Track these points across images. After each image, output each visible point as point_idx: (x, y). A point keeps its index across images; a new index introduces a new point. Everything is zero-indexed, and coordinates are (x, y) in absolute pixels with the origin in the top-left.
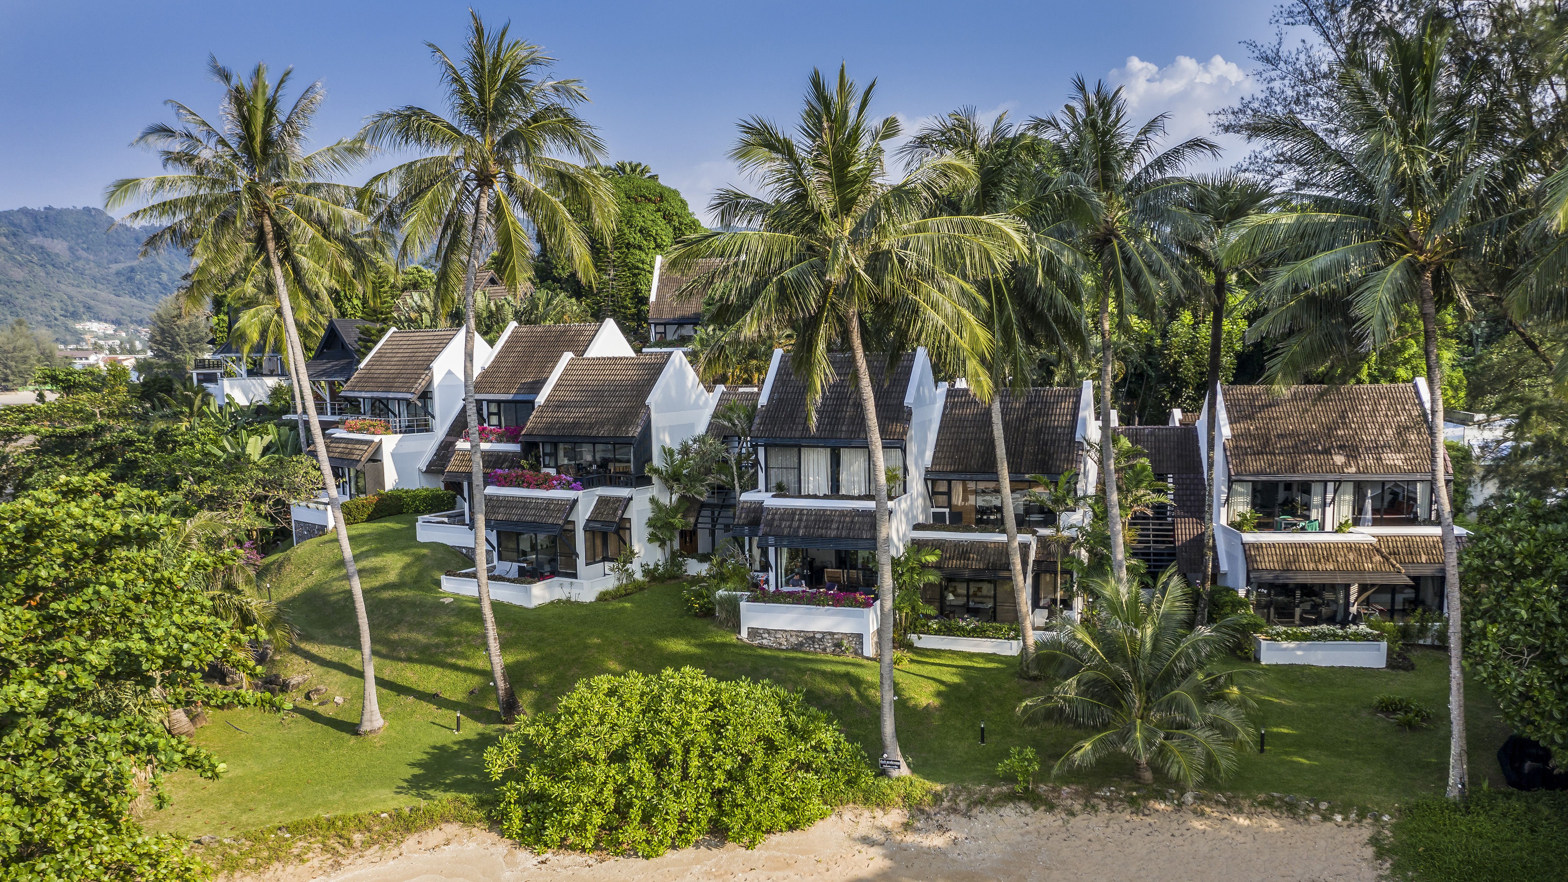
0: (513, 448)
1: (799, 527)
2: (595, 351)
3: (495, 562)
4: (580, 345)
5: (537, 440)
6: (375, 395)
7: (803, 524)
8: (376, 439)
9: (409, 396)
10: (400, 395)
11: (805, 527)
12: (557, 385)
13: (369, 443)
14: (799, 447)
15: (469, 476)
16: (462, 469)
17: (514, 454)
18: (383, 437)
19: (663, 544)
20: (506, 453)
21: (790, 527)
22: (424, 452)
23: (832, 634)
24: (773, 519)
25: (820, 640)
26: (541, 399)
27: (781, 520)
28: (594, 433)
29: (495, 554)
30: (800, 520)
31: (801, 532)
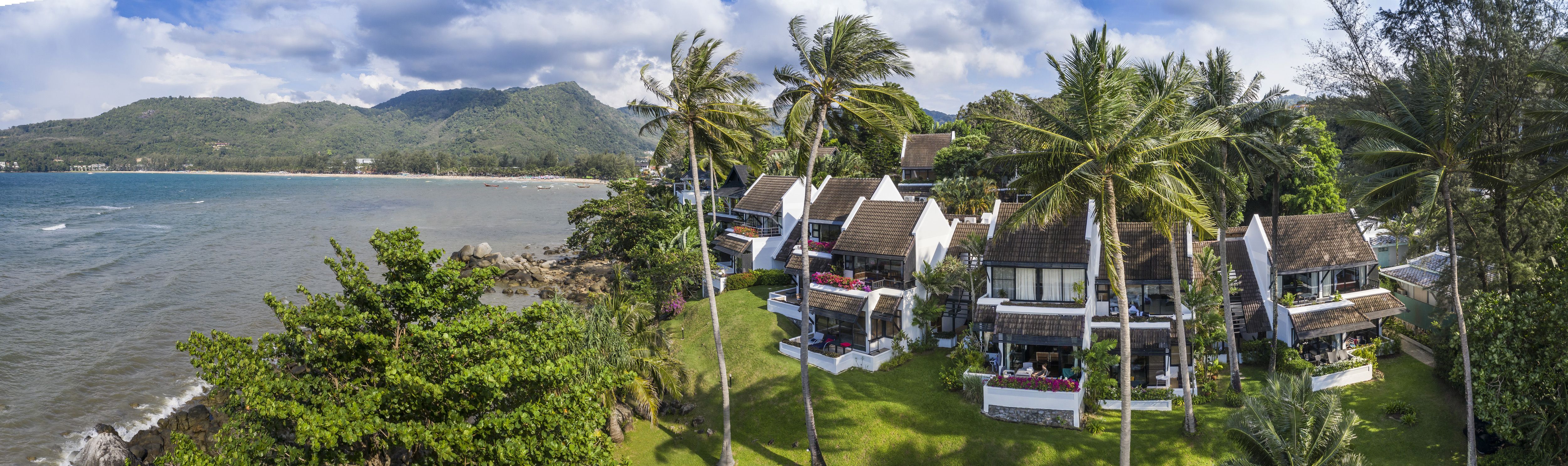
0: (827, 256)
1: (1022, 328)
2: (877, 196)
3: (814, 331)
4: (869, 192)
5: (842, 253)
6: (751, 212)
7: (1024, 326)
8: (749, 239)
9: (769, 215)
10: (764, 214)
11: (1026, 328)
12: (855, 218)
13: (745, 242)
14: (1015, 268)
15: (801, 271)
16: (796, 267)
17: (828, 260)
18: (753, 239)
19: (921, 326)
20: (823, 259)
21: (1015, 327)
22: (774, 248)
23: (1051, 411)
24: (1003, 322)
25: (1042, 415)
26: (845, 226)
27: (1009, 322)
28: (878, 252)
29: (814, 326)
30: (1022, 323)
31: (1024, 332)
